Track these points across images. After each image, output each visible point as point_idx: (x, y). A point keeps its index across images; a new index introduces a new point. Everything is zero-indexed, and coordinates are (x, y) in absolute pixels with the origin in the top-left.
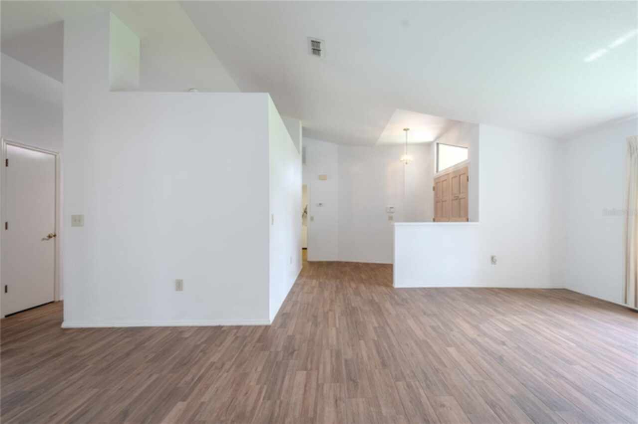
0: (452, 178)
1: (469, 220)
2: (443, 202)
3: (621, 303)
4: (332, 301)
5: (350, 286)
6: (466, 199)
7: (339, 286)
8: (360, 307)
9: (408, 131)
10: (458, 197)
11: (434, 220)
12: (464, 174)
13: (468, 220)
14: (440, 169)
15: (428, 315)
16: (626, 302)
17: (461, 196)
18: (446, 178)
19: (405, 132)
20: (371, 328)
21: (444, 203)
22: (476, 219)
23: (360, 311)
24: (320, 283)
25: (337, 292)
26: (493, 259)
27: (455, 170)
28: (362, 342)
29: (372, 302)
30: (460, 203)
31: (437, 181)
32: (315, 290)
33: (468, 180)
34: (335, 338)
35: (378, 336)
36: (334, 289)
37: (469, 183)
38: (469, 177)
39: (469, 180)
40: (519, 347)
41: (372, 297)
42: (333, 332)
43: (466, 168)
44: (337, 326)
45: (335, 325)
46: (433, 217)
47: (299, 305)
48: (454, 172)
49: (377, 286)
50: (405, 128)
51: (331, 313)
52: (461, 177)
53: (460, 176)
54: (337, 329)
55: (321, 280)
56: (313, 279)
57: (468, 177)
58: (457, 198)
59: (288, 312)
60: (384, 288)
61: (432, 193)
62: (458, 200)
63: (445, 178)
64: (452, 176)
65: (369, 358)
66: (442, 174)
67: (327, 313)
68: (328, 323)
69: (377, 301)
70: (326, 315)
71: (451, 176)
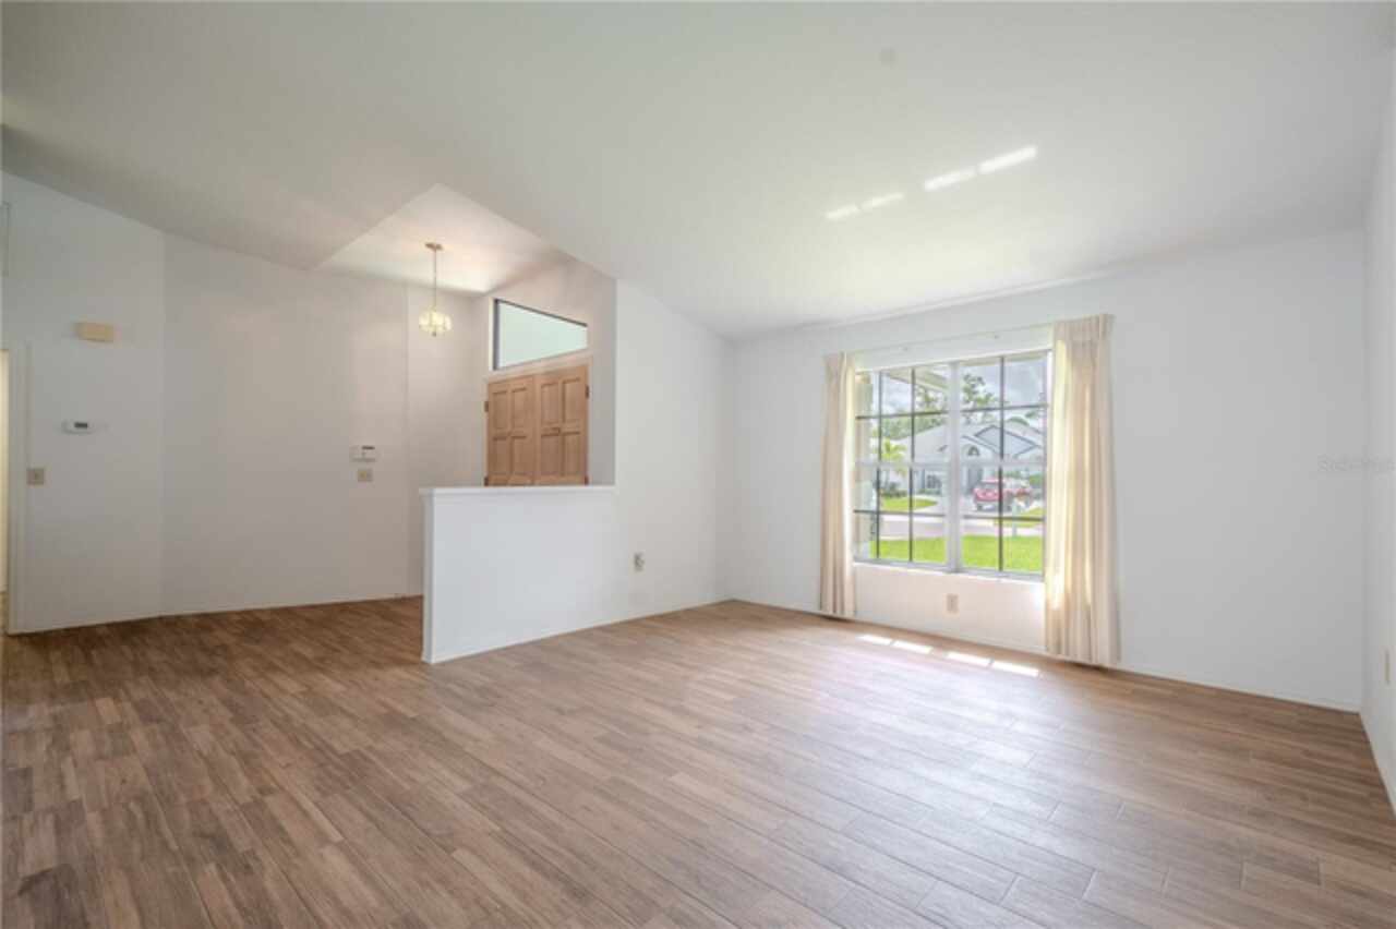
0: (543, 386)
1: (590, 480)
2: (514, 438)
3: (814, 608)
4: (245, 758)
5: (283, 691)
6: (582, 436)
7: (238, 699)
8: (370, 748)
9: (439, 252)
10: (559, 429)
11: (487, 483)
12: (578, 380)
13: (586, 482)
14: (501, 364)
15: (572, 713)
16: (821, 607)
17: (568, 428)
18: (525, 385)
19: (430, 251)
20: (459, 802)
21: (516, 441)
22: (609, 480)
23: (380, 764)
24: (140, 707)
25: (241, 718)
26: (638, 561)
27: (549, 369)
28: (461, 855)
29: (393, 721)
30: (563, 443)
31: (496, 389)
32: (138, 736)
33: (587, 394)
34: (356, 880)
35: (498, 819)
36: (223, 713)
37: (590, 400)
38: (591, 389)
39: (591, 394)
40: (773, 727)
41: (384, 704)
42: (336, 865)
43: (584, 369)
44: (337, 837)
45: (324, 839)
46: (485, 474)
47: (92, 818)
48: (547, 373)
49: (374, 672)
50: (431, 241)
51: (274, 803)
52: (568, 386)
53: (564, 383)
54: (340, 846)
55: (139, 694)
56: (92, 698)
57: (587, 389)
58: (557, 432)
59: (51, 864)
60: (399, 672)
61: (481, 418)
62: (559, 437)
63: (524, 383)
64: (543, 382)
65: (524, 897)
66: (513, 373)
67: (258, 803)
68: (289, 842)
69: (412, 715)
70: (255, 813)
71: (540, 381)
